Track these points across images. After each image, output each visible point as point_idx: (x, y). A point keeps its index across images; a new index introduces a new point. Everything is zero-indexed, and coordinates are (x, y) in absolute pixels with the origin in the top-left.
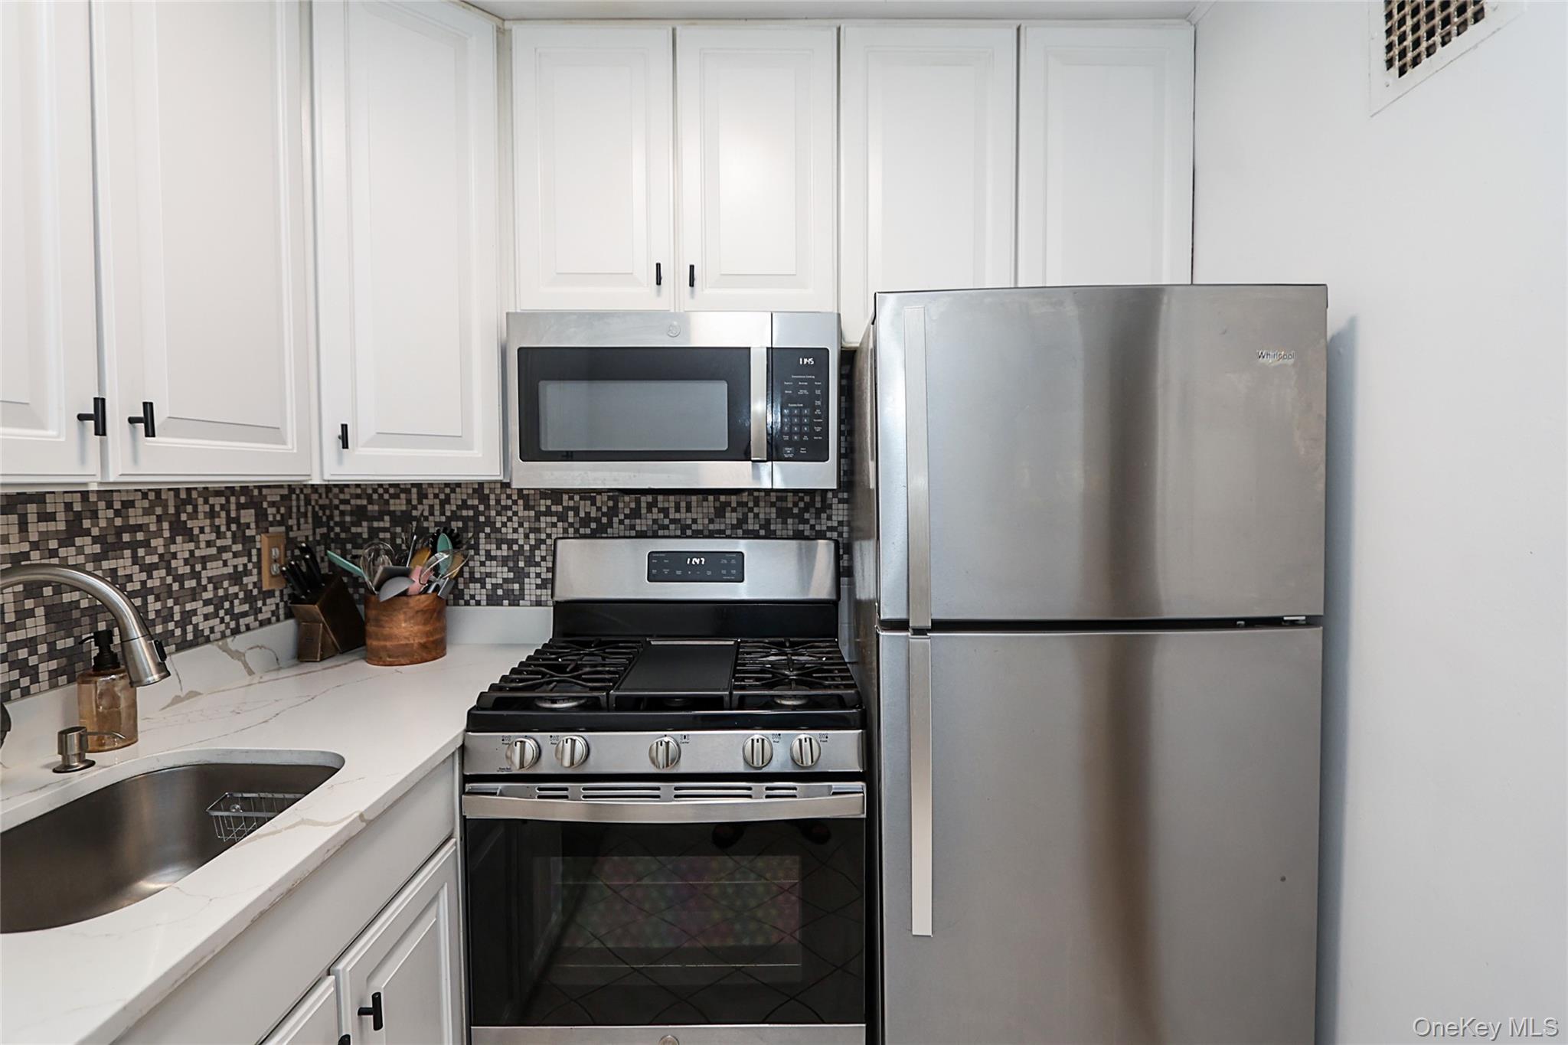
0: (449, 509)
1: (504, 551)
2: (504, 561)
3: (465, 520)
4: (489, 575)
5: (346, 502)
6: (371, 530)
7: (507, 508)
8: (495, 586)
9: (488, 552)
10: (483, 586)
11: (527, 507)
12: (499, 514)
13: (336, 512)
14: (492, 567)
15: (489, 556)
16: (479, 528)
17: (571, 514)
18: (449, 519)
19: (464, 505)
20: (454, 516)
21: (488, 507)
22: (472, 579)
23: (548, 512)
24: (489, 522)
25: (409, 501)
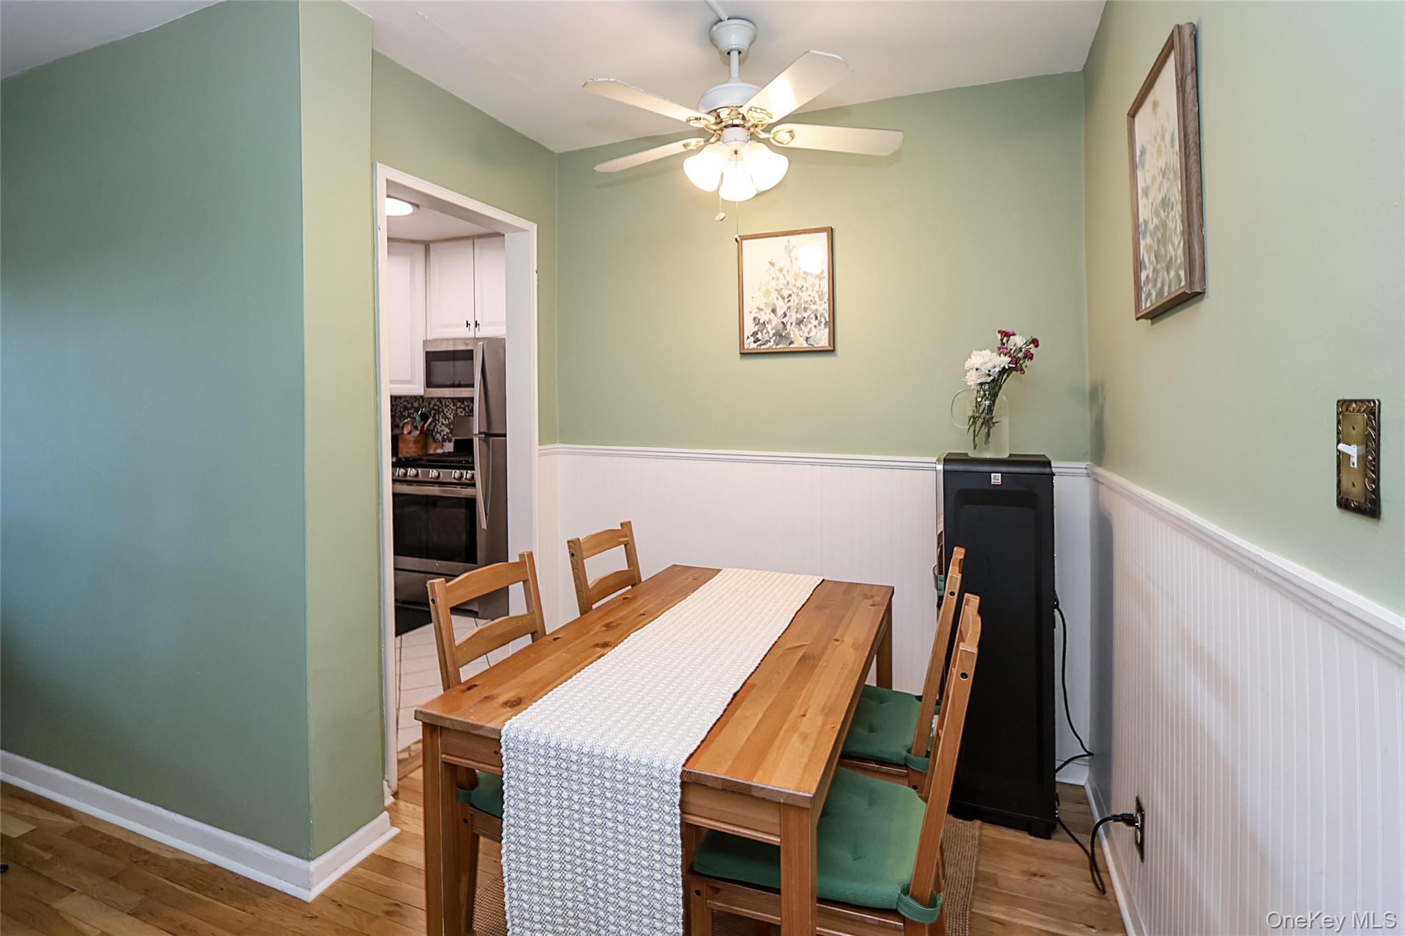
0: (431, 406)
1: (447, 422)
2: (447, 426)
3: (435, 410)
4: (443, 431)
5: (401, 403)
6: (408, 413)
7: (448, 406)
8: (444, 435)
9: (442, 422)
10: (440, 435)
11: (454, 405)
12: (446, 408)
13: (399, 408)
14: (443, 428)
15: (443, 424)
16: (439, 414)
17: (467, 408)
18: (431, 410)
19: (435, 405)
20: (433, 409)
21: (442, 405)
22: (438, 432)
23: (460, 407)
24: (443, 411)
25: (419, 404)
